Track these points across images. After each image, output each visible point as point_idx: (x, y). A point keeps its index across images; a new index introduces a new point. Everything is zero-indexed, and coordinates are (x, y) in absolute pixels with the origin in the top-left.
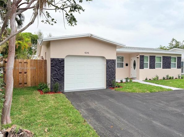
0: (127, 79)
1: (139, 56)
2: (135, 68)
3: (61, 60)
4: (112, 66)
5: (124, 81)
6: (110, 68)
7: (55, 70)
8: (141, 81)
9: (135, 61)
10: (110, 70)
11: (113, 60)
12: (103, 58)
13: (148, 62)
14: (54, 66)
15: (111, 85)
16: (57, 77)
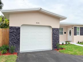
0: (66, 42)
1: (73, 27)
2: (70, 35)
3: (18, 28)
4: (57, 33)
5: (65, 43)
6: (55, 35)
7: (13, 36)
8: (75, 43)
9: (70, 31)
10: (55, 36)
11: (57, 29)
12: (50, 27)
13: (79, 31)
14: (11, 33)
15: (56, 47)
16: (14, 41)
